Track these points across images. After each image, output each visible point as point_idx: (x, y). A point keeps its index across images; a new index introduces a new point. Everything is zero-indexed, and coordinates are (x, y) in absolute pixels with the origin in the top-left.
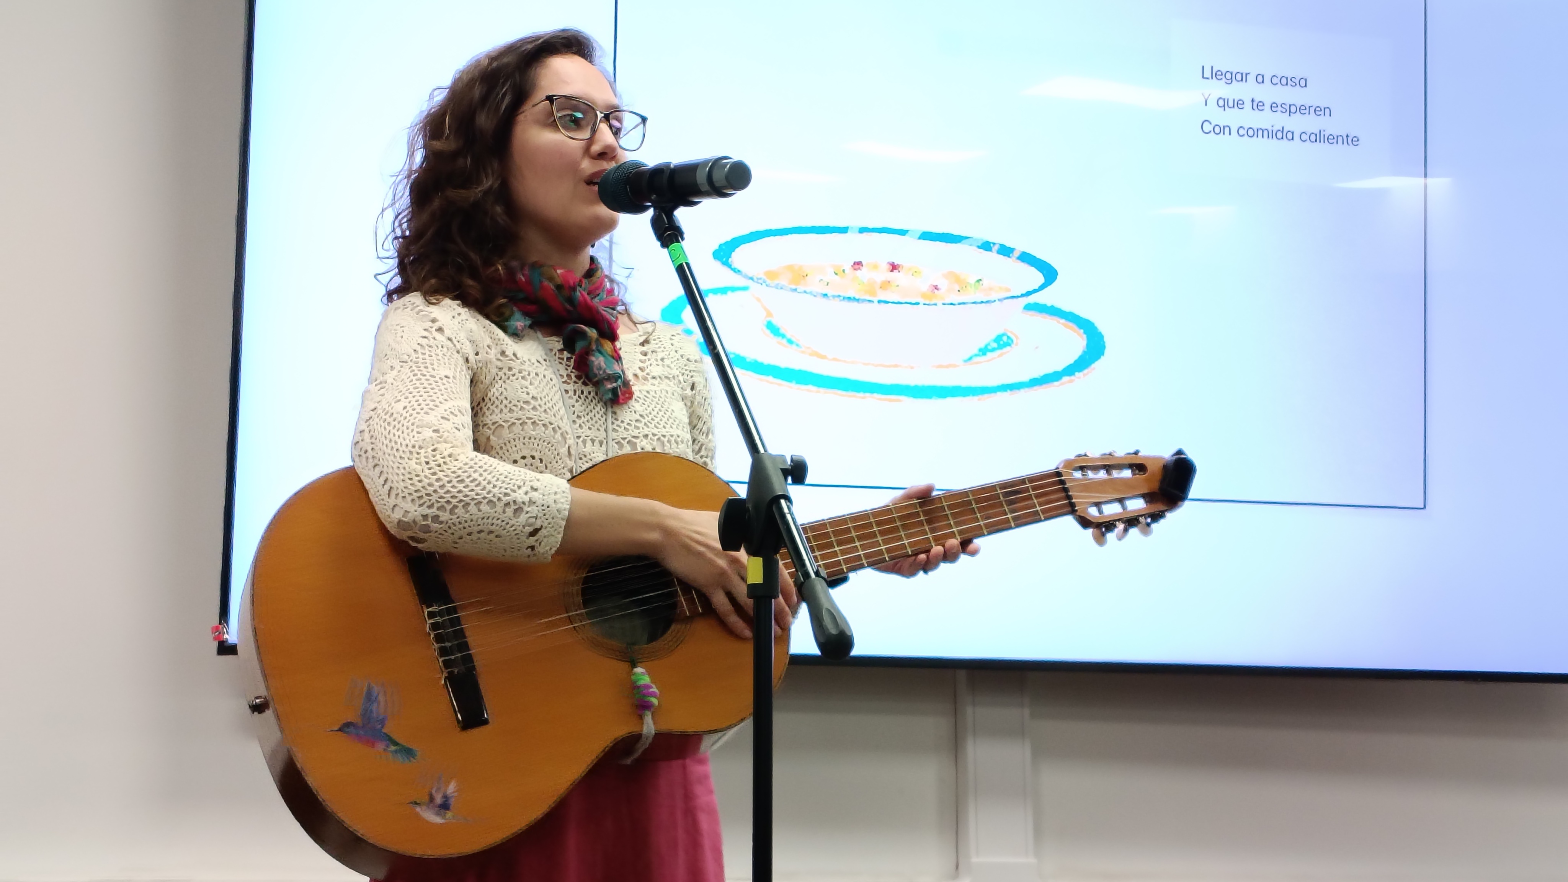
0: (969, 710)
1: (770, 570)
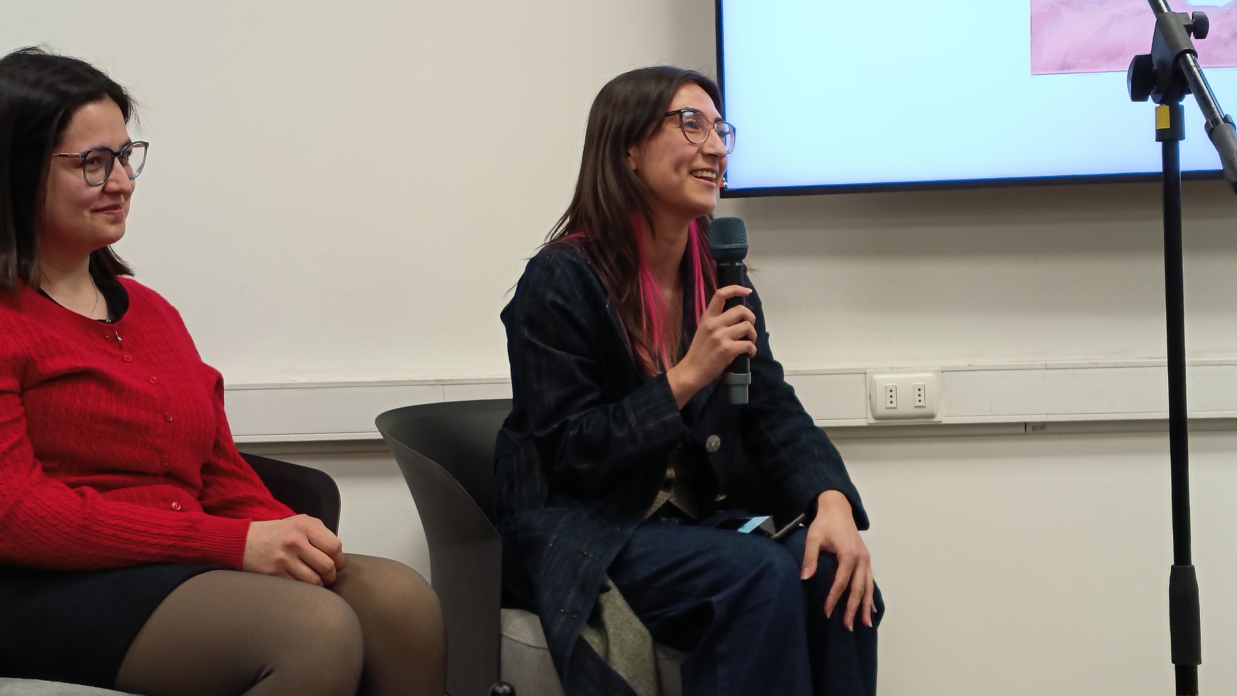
1: (1176, 116)
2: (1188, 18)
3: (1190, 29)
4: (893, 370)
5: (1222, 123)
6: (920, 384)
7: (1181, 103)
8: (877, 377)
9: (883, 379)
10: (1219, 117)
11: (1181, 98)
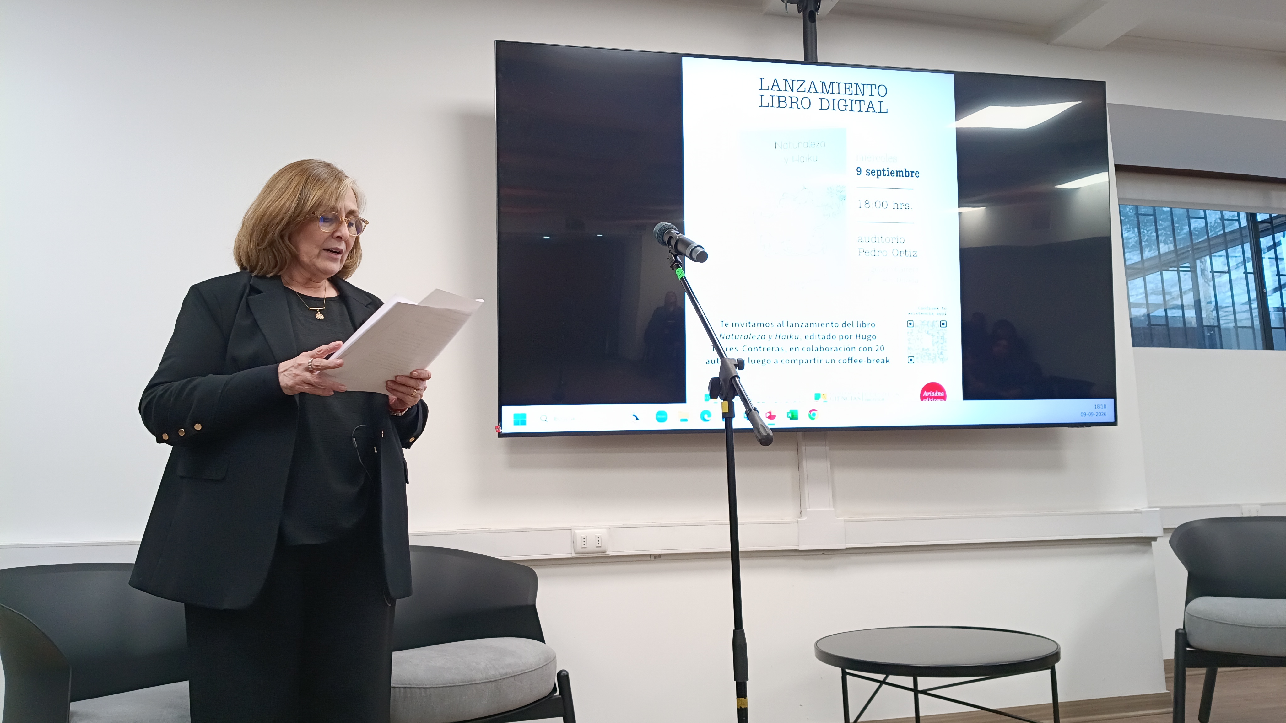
0: (803, 448)
1: (731, 406)
2: (735, 361)
3: (736, 366)
4: (585, 527)
5: (753, 411)
6: (598, 535)
7: (733, 400)
8: (577, 531)
9: (580, 533)
10: (751, 408)
11: (733, 398)
